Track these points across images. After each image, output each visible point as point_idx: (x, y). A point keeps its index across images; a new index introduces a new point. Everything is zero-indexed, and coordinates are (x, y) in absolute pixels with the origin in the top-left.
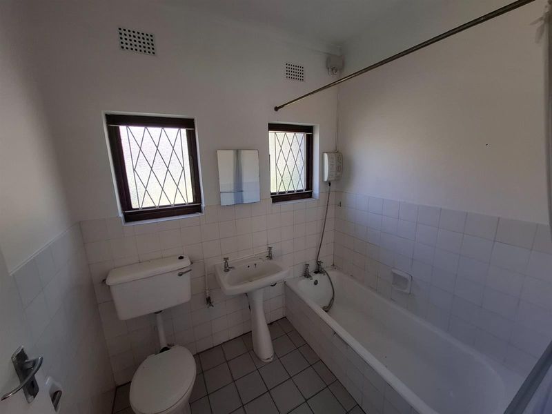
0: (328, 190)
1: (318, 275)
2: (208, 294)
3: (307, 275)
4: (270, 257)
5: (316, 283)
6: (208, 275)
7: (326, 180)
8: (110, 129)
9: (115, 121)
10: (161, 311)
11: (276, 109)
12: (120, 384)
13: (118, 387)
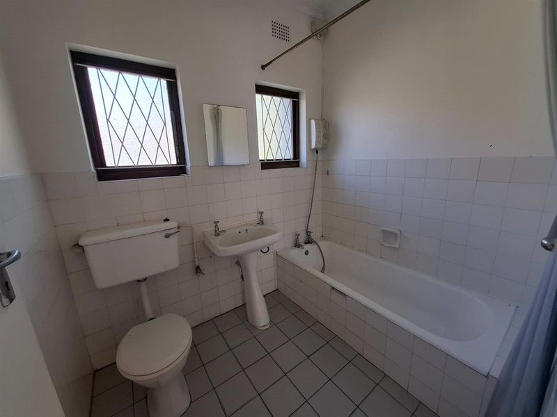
0: (315, 159)
1: (309, 245)
2: (197, 263)
3: (297, 245)
4: (261, 222)
5: (307, 253)
6: (196, 242)
7: (313, 146)
8: (75, 68)
9: (82, 60)
10: (145, 279)
11: (263, 67)
12: (98, 368)
13: (96, 371)
